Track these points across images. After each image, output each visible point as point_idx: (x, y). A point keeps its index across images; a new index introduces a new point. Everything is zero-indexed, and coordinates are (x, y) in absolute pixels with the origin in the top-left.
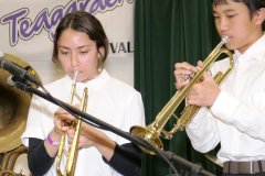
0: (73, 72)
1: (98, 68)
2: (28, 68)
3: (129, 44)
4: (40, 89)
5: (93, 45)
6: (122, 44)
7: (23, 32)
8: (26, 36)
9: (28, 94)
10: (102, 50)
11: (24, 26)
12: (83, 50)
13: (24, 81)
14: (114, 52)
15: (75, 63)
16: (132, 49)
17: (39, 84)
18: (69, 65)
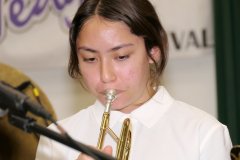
0: (104, 93)
1: (152, 85)
2: (26, 86)
3: (204, 33)
4: (52, 127)
5: (138, 44)
6: (192, 34)
7: (14, 18)
8: (19, 24)
9: (31, 136)
10: (155, 53)
11: (17, 8)
12: (121, 52)
13: (22, 114)
14: (178, 47)
15: (107, 76)
16: (211, 41)
17: (49, 117)
18: (97, 79)
